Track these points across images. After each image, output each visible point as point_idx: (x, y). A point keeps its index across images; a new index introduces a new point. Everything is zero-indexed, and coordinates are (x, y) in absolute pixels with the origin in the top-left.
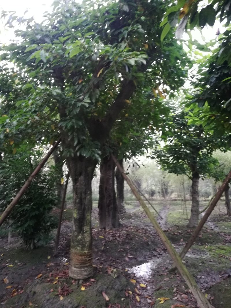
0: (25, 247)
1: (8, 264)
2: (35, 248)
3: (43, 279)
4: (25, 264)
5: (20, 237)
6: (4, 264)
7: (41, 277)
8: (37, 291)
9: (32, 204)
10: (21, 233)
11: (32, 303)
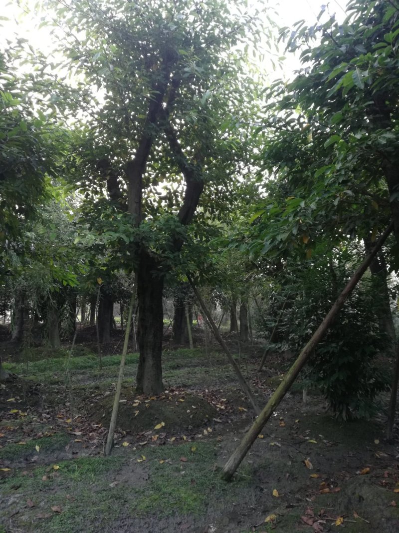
0: (333, 414)
1: (307, 438)
2: (351, 420)
3: (372, 477)
4: (336, 444)
5: (324, 397)
6: (301, 436)
7: (367, 473)
8: (365, 497)
9: (341, 343)
10: (325, 390)
11: (359, 514)
